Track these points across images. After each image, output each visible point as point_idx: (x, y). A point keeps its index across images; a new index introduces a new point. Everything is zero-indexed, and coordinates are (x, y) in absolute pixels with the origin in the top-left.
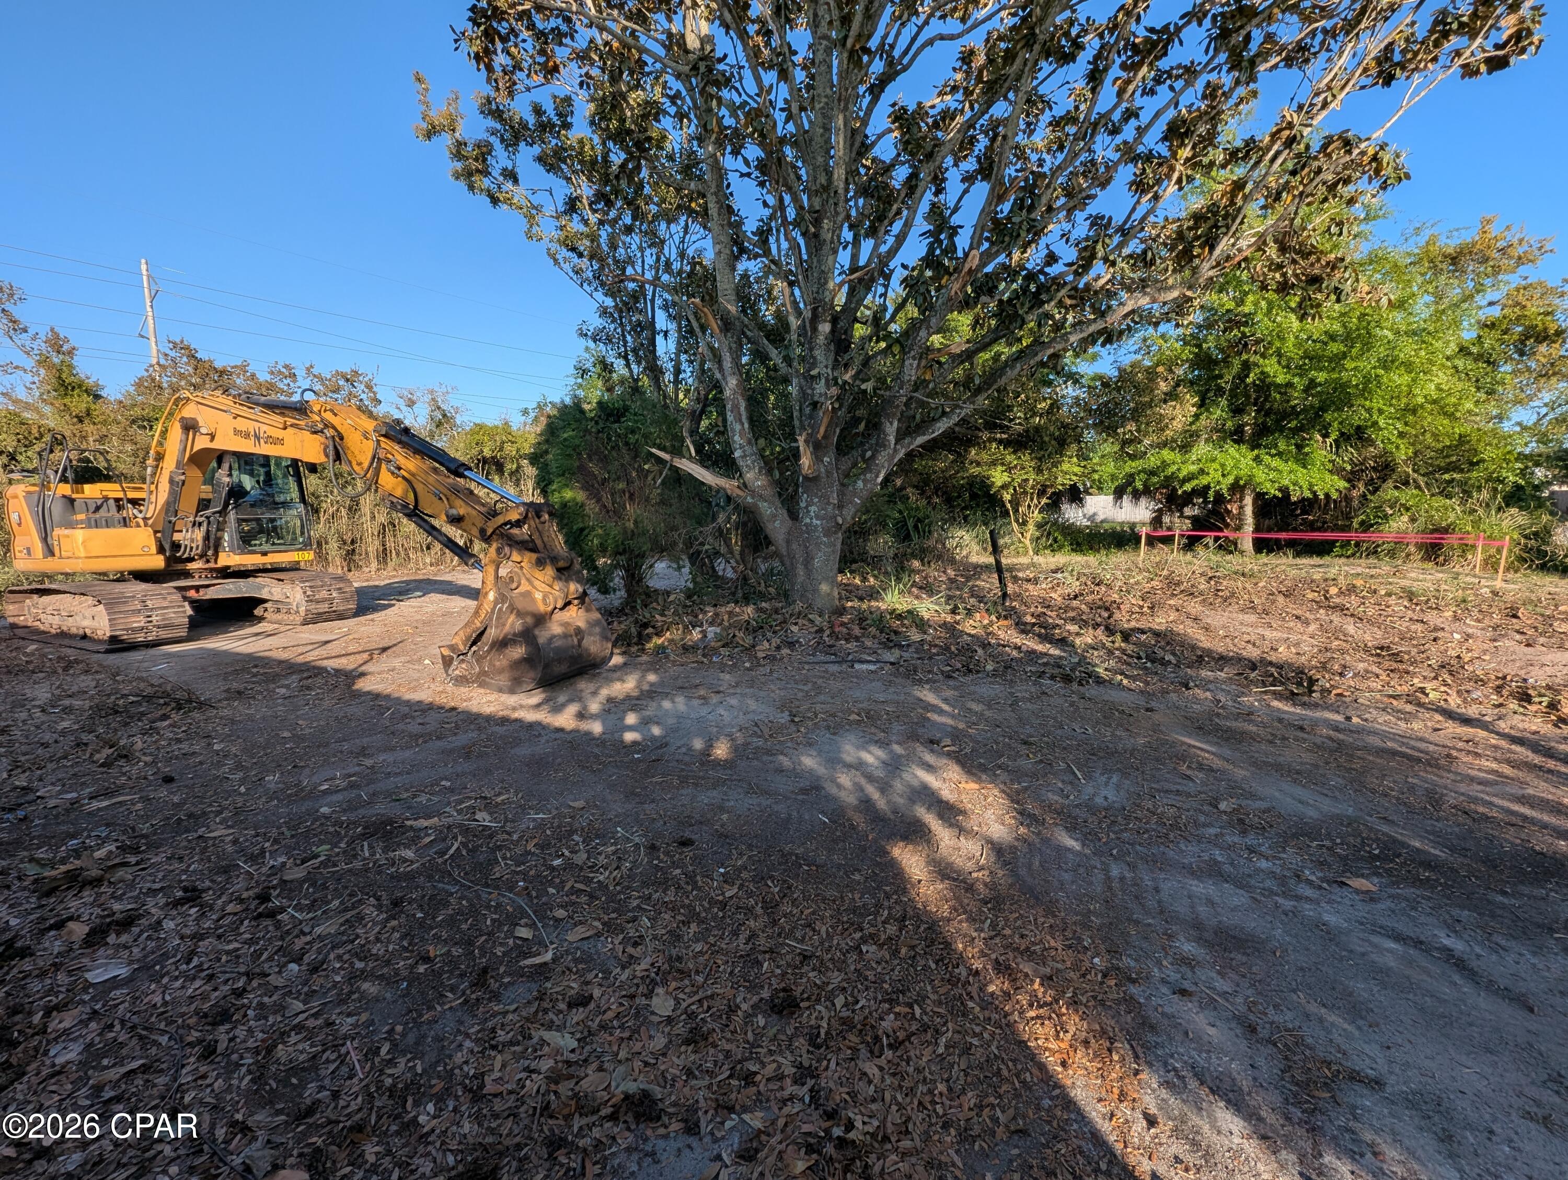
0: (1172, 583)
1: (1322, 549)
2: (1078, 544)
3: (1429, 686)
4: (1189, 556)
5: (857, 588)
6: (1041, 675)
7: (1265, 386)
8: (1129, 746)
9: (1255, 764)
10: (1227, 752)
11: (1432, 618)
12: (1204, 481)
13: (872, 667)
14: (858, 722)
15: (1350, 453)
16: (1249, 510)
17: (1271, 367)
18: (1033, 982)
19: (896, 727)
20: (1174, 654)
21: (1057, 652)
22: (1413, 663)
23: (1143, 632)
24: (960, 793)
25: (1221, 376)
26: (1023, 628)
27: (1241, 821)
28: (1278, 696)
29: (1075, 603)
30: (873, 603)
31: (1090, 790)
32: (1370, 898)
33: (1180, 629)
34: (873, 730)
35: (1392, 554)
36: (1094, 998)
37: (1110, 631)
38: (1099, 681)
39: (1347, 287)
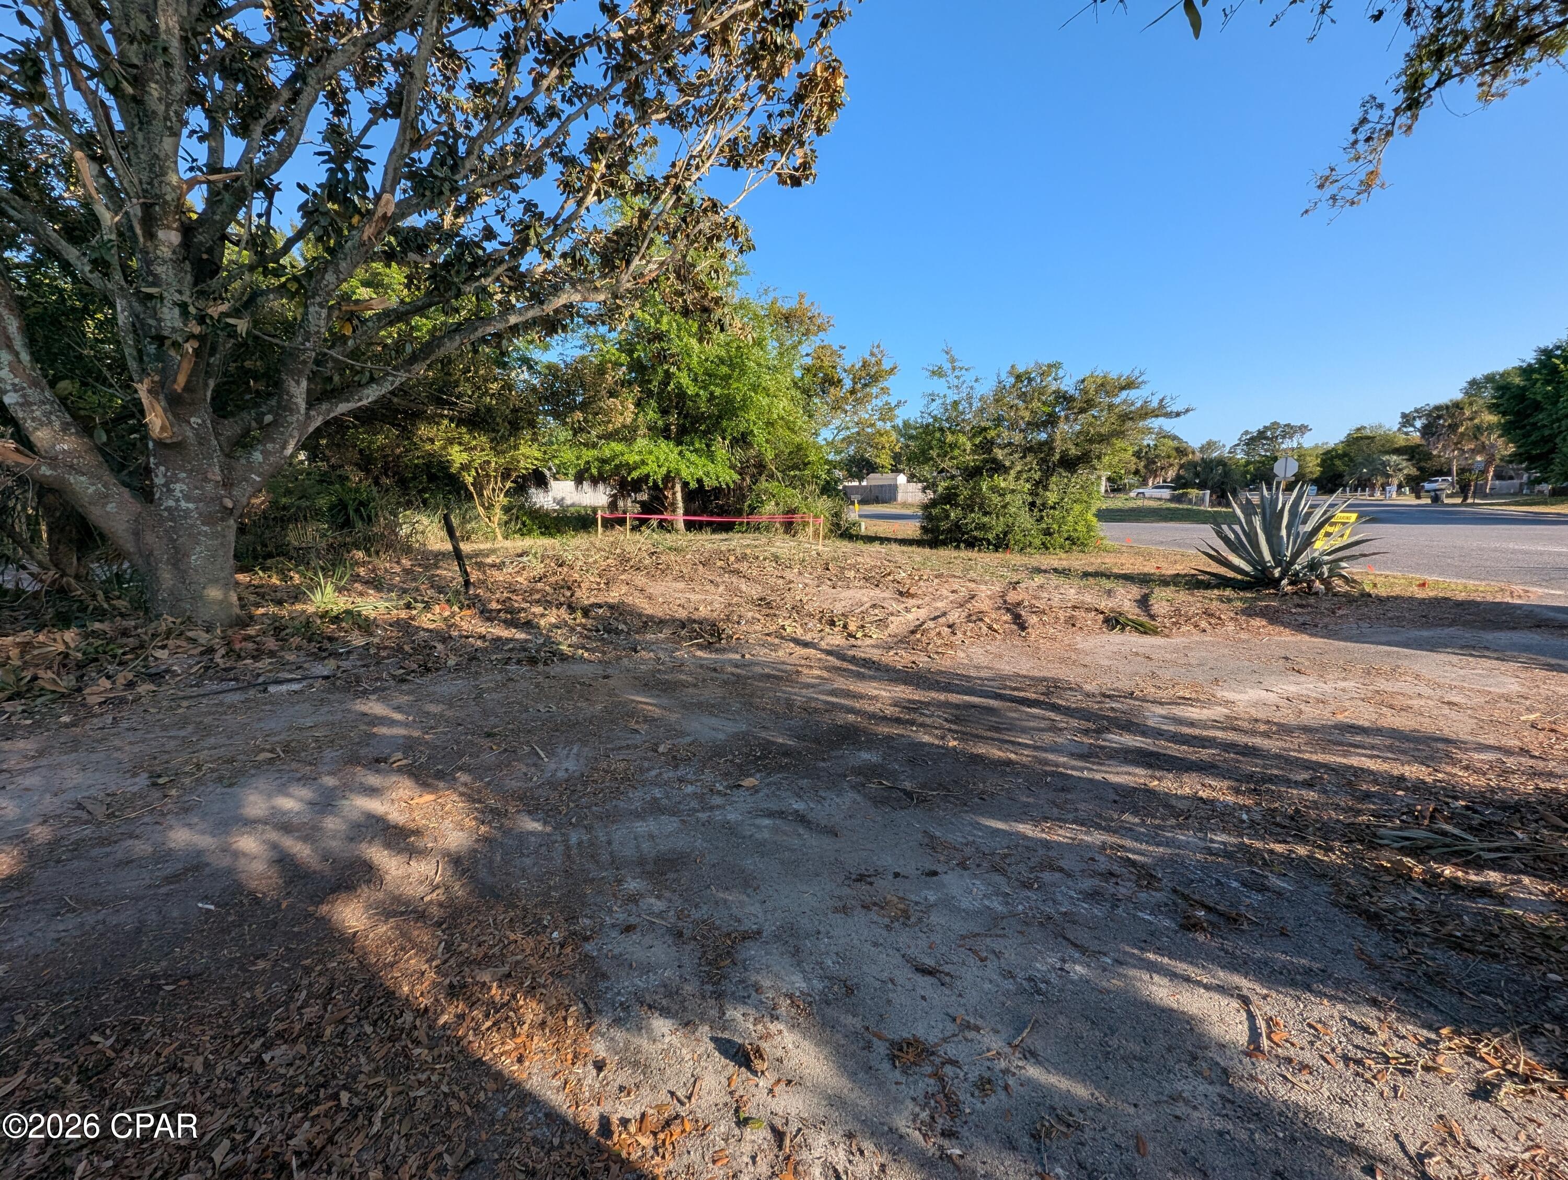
0: (624, 559)
1: (727, 528)
2: (547, 528)
3: (787, 623)
4: (637, 536)
5: (275, 589)
6: (508, 661)
7: (681, 395)
8: (589, 715)
9: (684, 707)
10: (665, 701)
11: (789, 575)
12: (644, 470)
13: (296, 687)
14: (271, 761)
15: (739, 452)
16: (679, 496)
17: (684, 379)
18: (490, 988)
19: (328, 754)
20: (625, 623)
21: (521, 636)
22: (778, 608)
23: (600, 606)
24: (411, 810)
25: (650, 382)
26: (488, 615)
27: (674, 758)
28: (700, 647)
29: (540, 585)
30: (299, 607)
31: (553, 766)
32: (755, 790)
33: (629, 600)
34: (294, 765)
35: (767, 529)
36: (551, 974)
37: (572, 609)
38: (564, 658)
39: (727, 321)
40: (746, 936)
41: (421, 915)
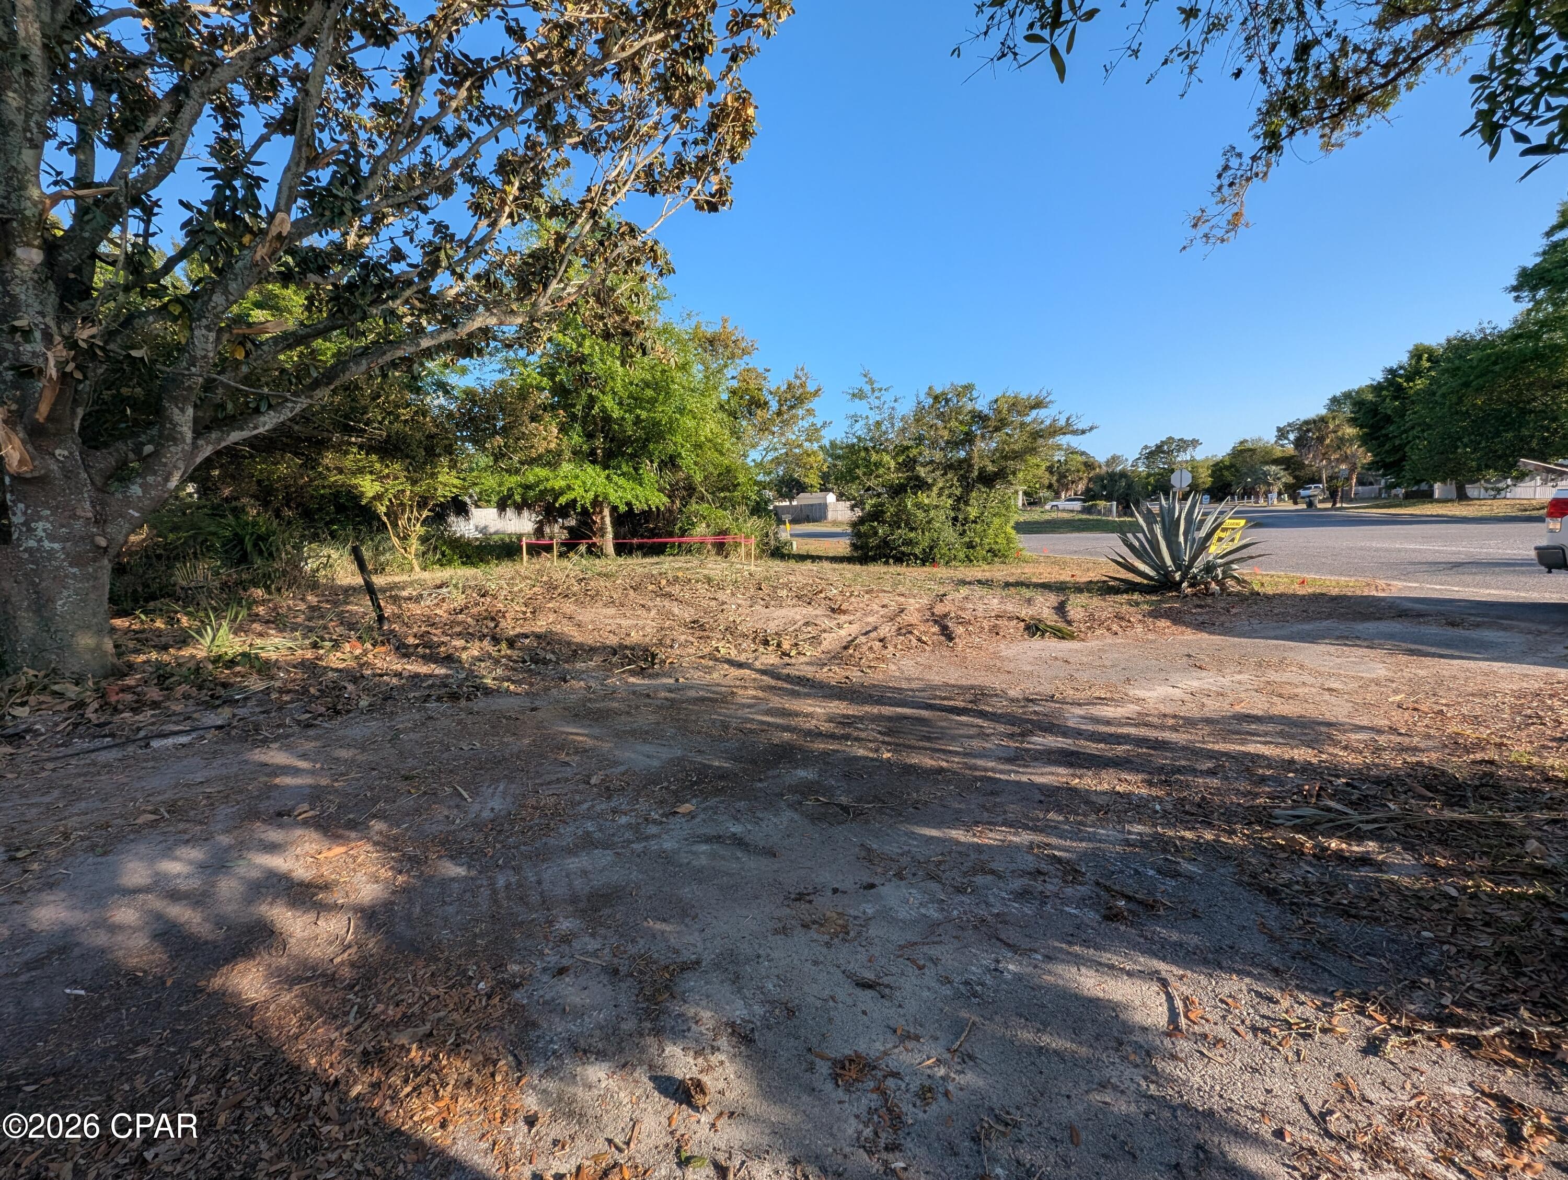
0: (551, 587)
1: (658, 550)
2: (468, 557)
3: (720, 645)
4: (565, 563)
5: (159, 633)
6: (427, 698)
7: (607, 418)
8: (516, 749)
9: (617, 735)
10: (597, 731)
11: (721, 596)
12: (570, 496)
13: (184, 739)
14: (153, 825)
15: (668, 475)
16: (608, 520)
17: (609, 402)
18: (409, 1051)
19: (224, 811)
20: (553, 653)
21: (441, 671)
22: (712, 630)
23: (527, 637)
24: (319, 865)
25: (574, 406)
26: (403, 651)
27: (608, 788)
28: (633, 673)
29: (461, 617)
30: (186, 652)
31: (476, 807)
32: (691, 816)
33: (557, 628)
34: (181, 826)
35: (699, 551)
36: (478, 1028)
37: (496, 640)
38: (488, 692)
39: (649, 344)
40: (685, 968)
41: (330, 979)
